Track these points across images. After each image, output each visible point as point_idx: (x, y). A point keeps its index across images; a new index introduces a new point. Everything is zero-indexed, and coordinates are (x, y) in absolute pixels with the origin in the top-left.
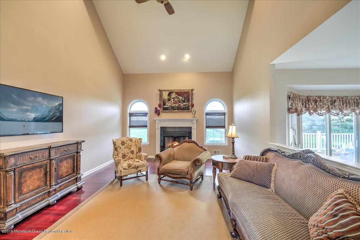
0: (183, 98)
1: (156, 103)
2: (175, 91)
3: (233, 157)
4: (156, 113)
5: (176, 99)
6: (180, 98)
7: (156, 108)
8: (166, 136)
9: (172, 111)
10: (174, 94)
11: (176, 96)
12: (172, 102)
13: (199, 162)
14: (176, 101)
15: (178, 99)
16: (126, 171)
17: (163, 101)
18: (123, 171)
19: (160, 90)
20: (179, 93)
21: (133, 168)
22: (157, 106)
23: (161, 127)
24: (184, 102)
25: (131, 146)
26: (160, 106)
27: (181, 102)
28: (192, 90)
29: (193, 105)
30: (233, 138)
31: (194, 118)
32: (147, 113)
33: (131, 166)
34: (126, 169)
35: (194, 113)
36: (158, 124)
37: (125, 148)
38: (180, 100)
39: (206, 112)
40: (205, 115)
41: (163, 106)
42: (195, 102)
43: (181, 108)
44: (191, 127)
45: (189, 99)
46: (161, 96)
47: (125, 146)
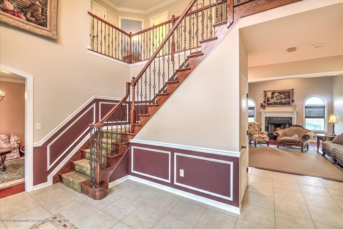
0: (284, 96)
1: (261, 100)
2: (278, 91)
3: (333, 135)
4: (262, 107)
5: (278, 97)
6: (282, 96)
7: (262, 104)
8: (270, 124)
9: (275, 105)
10: (277, 93)
11: (278, 94)
12: (275, 99)
13: (307, 137)
14: (278, 98)
15: (280, 97)
16: (258, 139)
17: (268, 99)
18: (256, 139)
19: (264, 91)
20: (280, 93)
21: (261, 138)
22: (263, 102)
23: (265, 117)
24: (285, 98)
25: (255, 127)
26: (264, 102)
27: (283, 99)
28: (293, 90)
29: (294, 101)
30: (334, 124)
31: (295, 110)
32: (254, 108)
33: (260, 137)
34: (258, 138)
35: (294, 107)
36: (263, 115)
37: (252, 128)
38: (282, 98)
39: (305, 106)
40: (304, 108)
41: (268, 102)
42: (295, 99)
43: (283, 103)
44: (292, 117)
45: (290, 96)
46: (265, 95)
47: (252, 127)
